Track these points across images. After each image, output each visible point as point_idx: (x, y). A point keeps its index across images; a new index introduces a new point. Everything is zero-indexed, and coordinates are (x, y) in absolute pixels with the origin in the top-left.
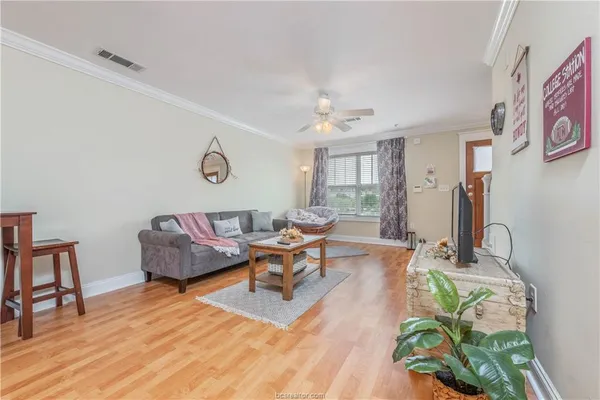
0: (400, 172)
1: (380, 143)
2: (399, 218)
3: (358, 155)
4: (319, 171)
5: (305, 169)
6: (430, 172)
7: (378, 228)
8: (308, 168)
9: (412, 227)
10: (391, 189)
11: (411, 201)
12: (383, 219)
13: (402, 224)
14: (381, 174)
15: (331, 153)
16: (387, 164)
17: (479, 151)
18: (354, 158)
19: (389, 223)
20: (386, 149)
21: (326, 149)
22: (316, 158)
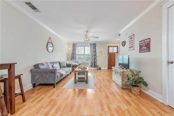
0: (95, 51)
1: (91, 44)
2: (95, 62)
3: (84, 46)
4: (74, 50)
5: (70, 49)
6: (101, 52)
7: (90, 65)
8: (71, 49)
9: (98, 64)
10: (93, 55)
11: (98, 58)
12: (91, 63)
13: (96, 64)
14: (91, 52)
15: (77, 45)
16: (92, 49)
17: (110, 48)
18: (83, 47)
19: (92, 64)
20: (92, 46)
21: (76, 44)
22: (73, 46)
